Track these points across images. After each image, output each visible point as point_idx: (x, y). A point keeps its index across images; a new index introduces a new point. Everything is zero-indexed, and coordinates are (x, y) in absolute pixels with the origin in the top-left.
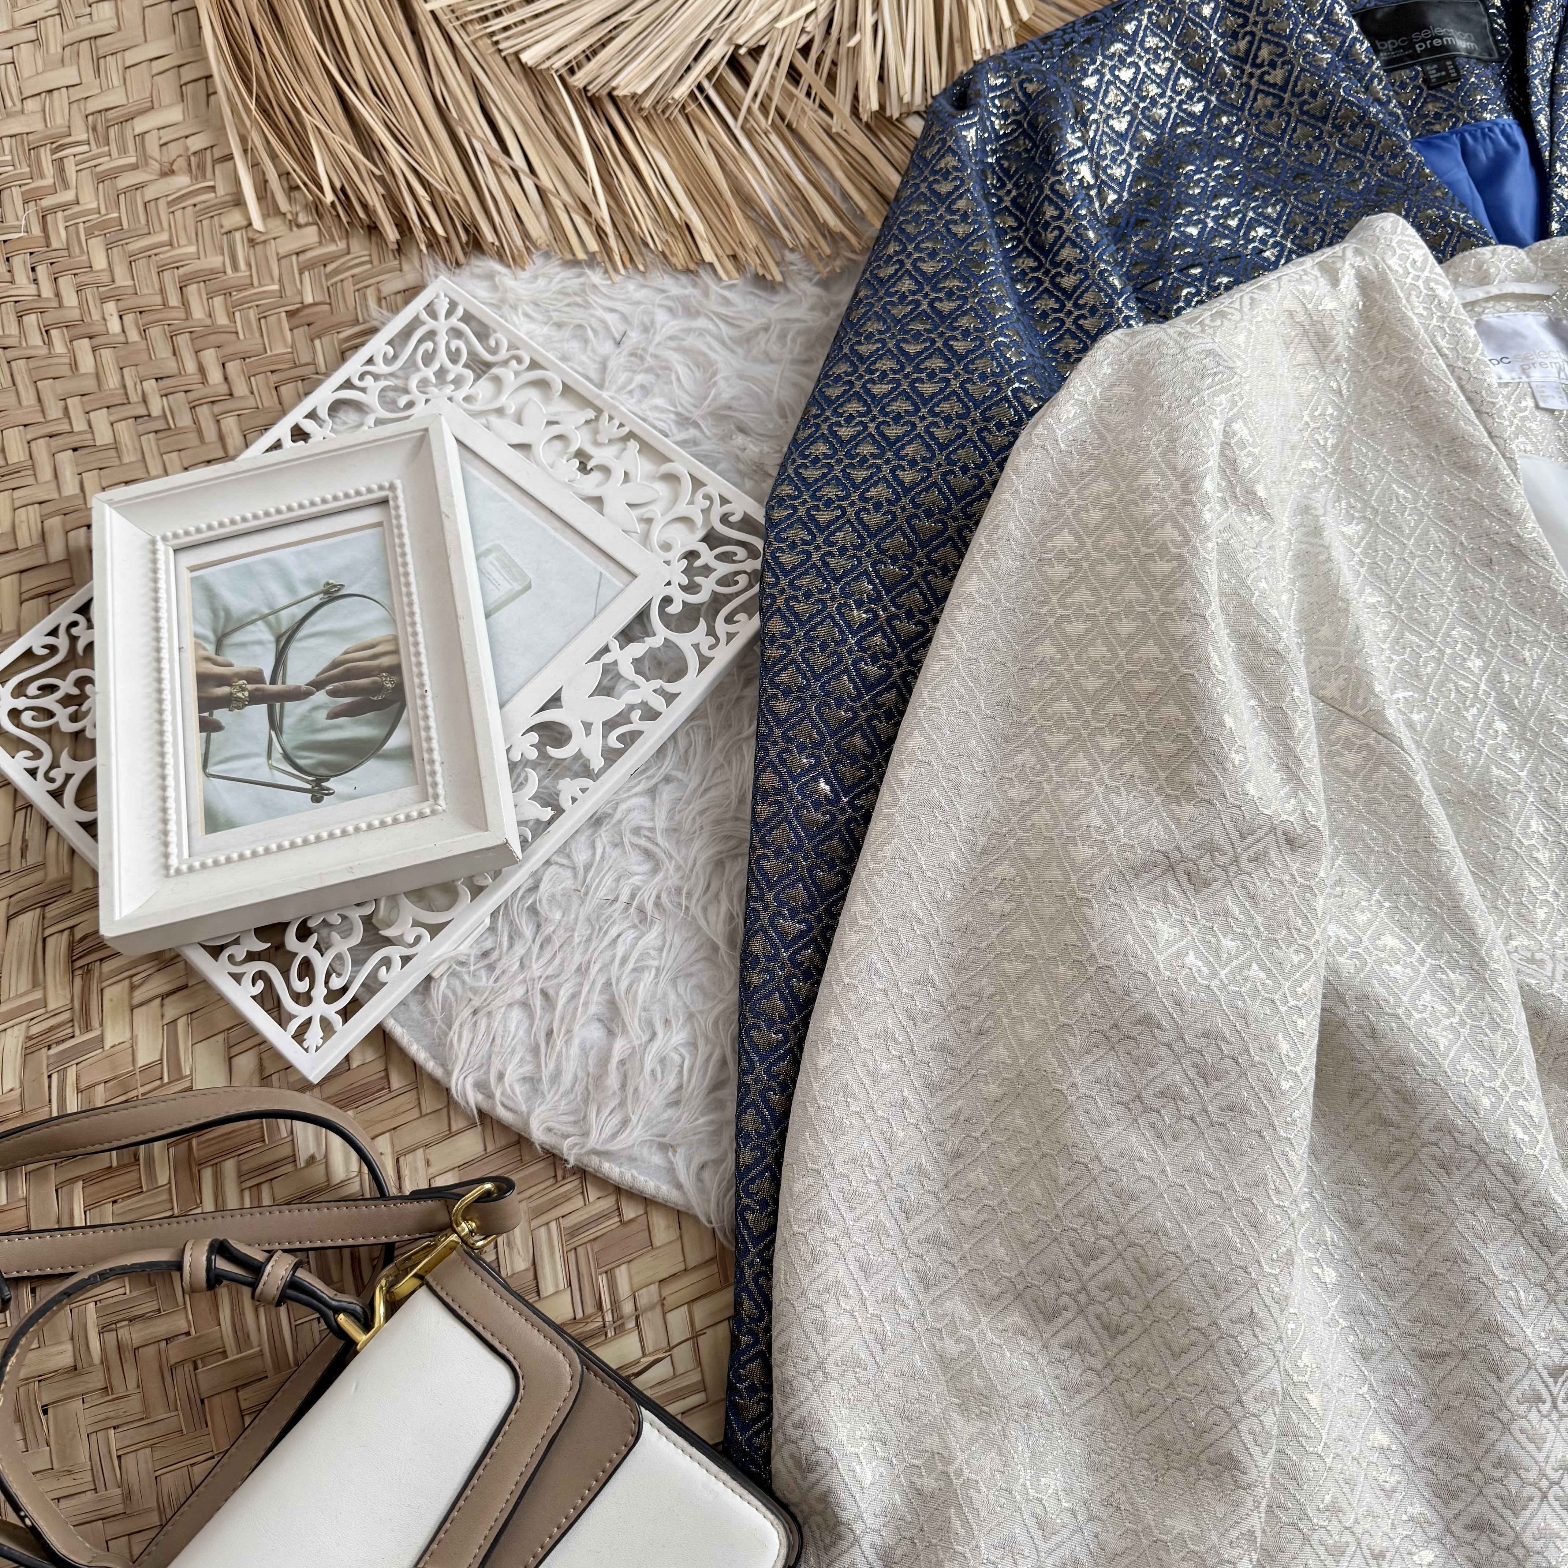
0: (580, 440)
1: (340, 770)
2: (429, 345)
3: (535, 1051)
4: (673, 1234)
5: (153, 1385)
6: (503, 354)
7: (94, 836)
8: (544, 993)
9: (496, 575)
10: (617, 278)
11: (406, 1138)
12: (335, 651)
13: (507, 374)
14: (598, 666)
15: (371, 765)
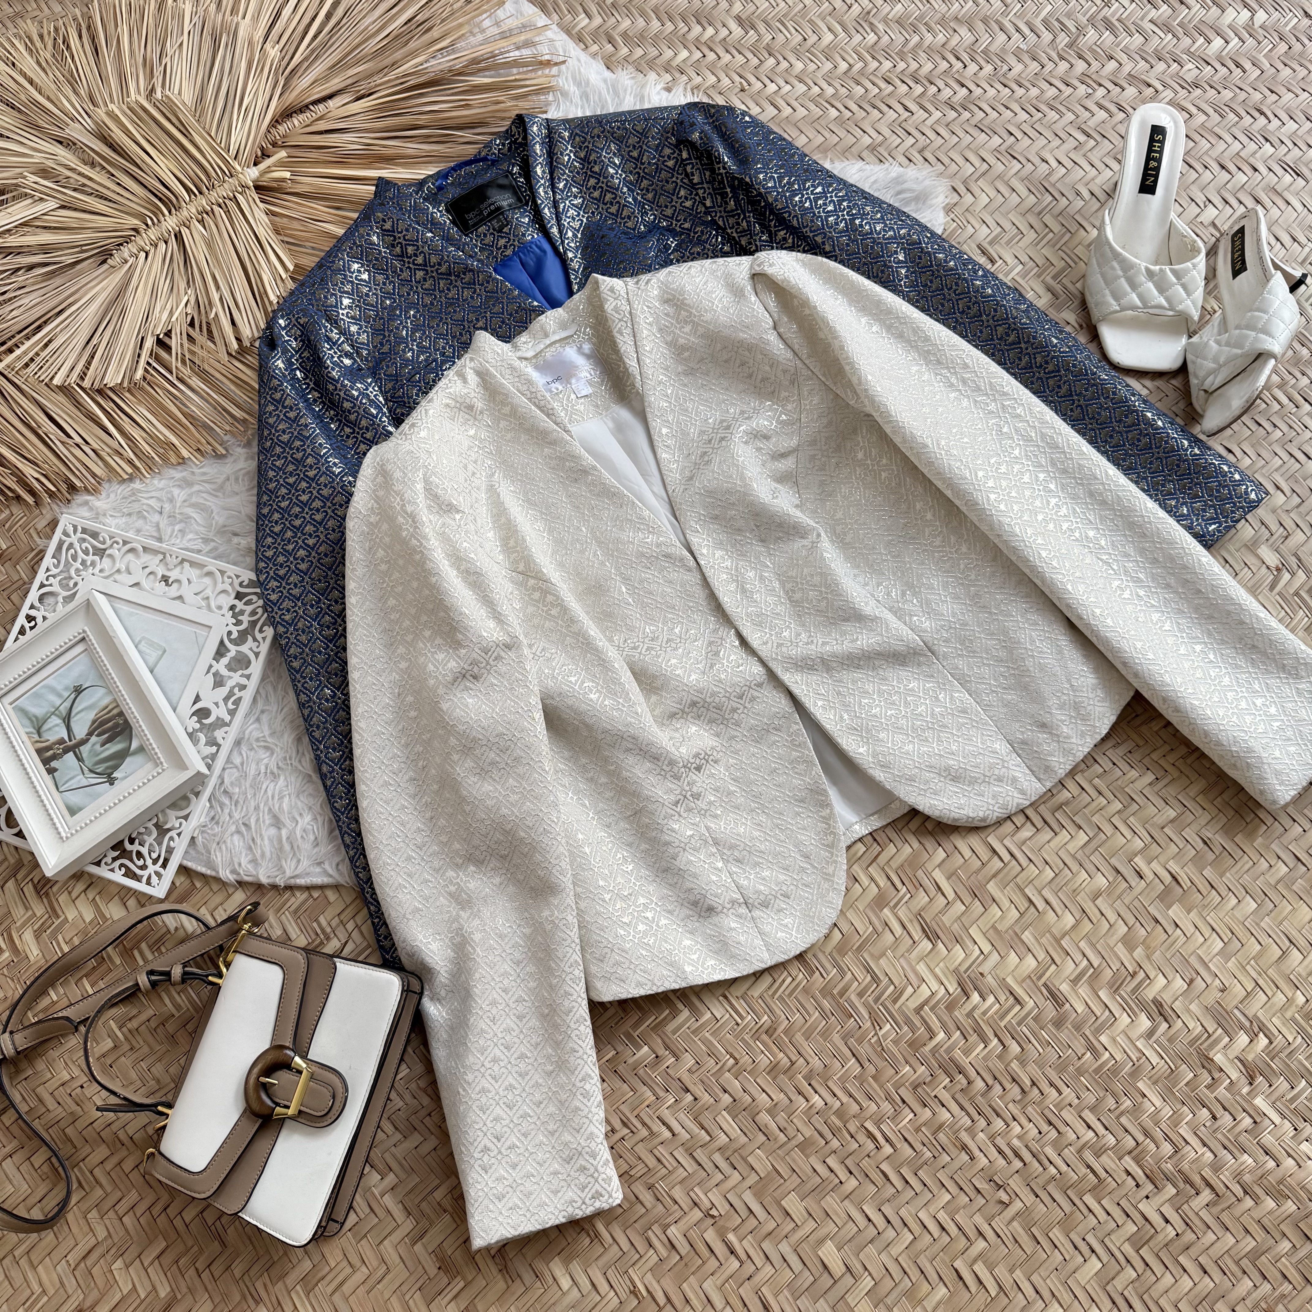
0: (160, 571)
1: (116, 767)
2: (72, 551)
3: (250, 848)
4: (337, 895)
5: (150, 1039)
6: (109, 542)
7: (24, 837)
8: (244, 824)
9: (148, 651)
10: (147, 481)
11: (212, 905)
12: (91, 716)
13: (114, 551)
14: (211, 674)
15: (128, 760)
